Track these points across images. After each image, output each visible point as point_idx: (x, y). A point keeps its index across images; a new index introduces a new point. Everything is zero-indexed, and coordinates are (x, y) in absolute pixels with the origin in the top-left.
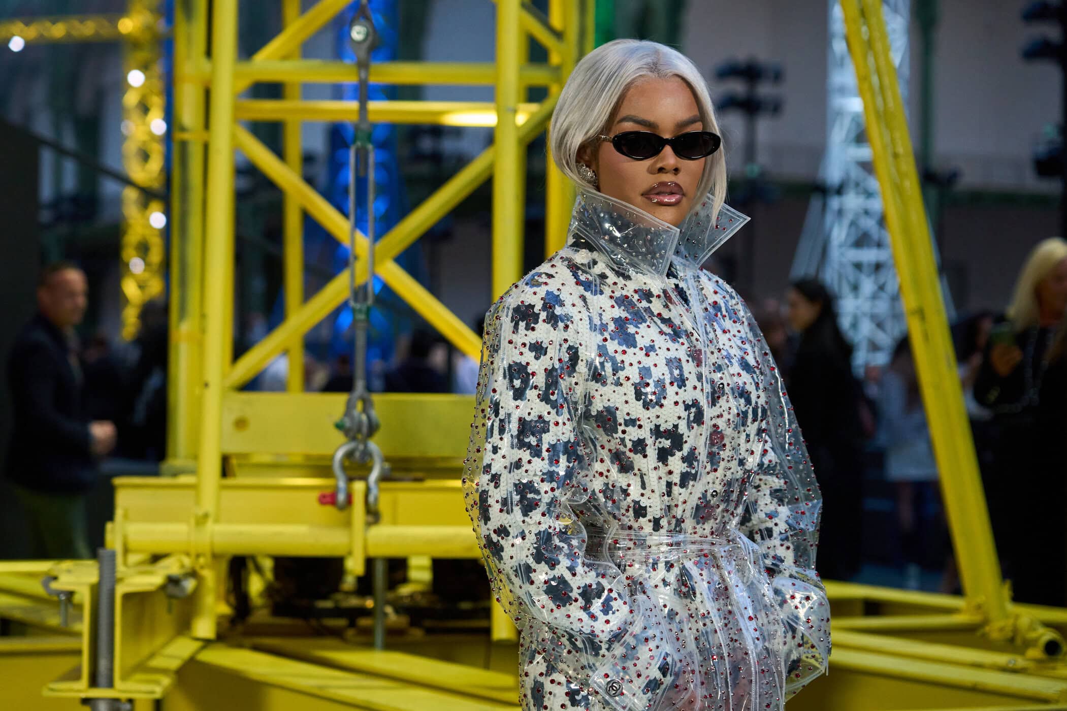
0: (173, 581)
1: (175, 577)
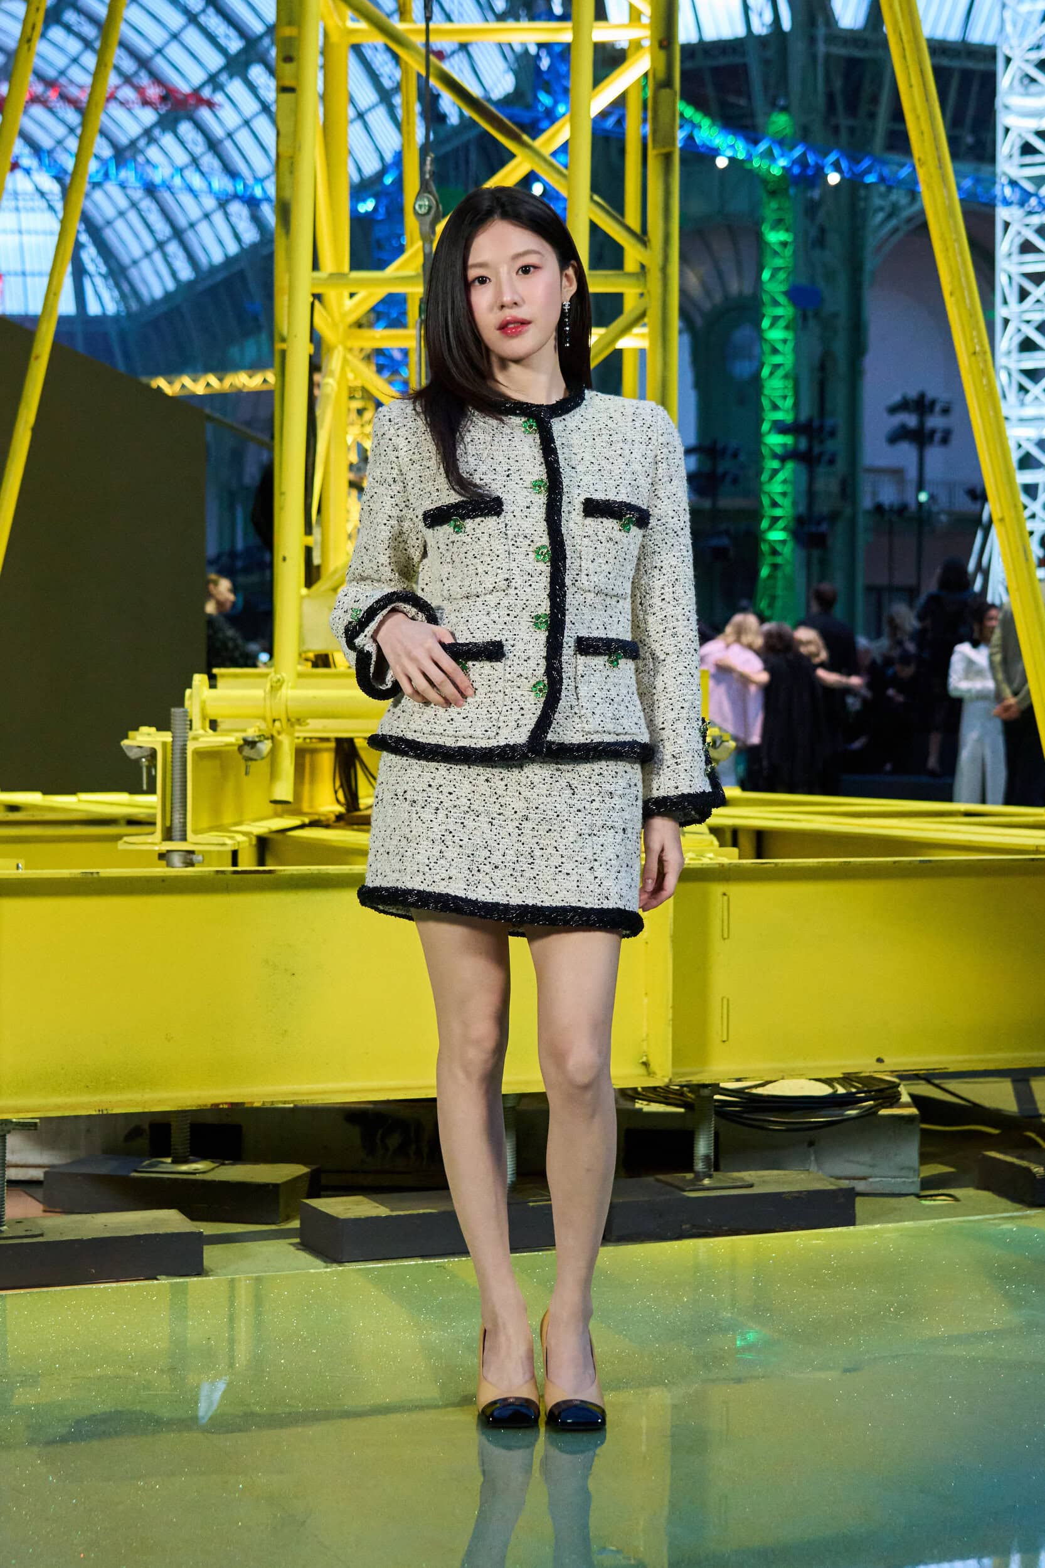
0: (251, 744)
1: (250, 739)
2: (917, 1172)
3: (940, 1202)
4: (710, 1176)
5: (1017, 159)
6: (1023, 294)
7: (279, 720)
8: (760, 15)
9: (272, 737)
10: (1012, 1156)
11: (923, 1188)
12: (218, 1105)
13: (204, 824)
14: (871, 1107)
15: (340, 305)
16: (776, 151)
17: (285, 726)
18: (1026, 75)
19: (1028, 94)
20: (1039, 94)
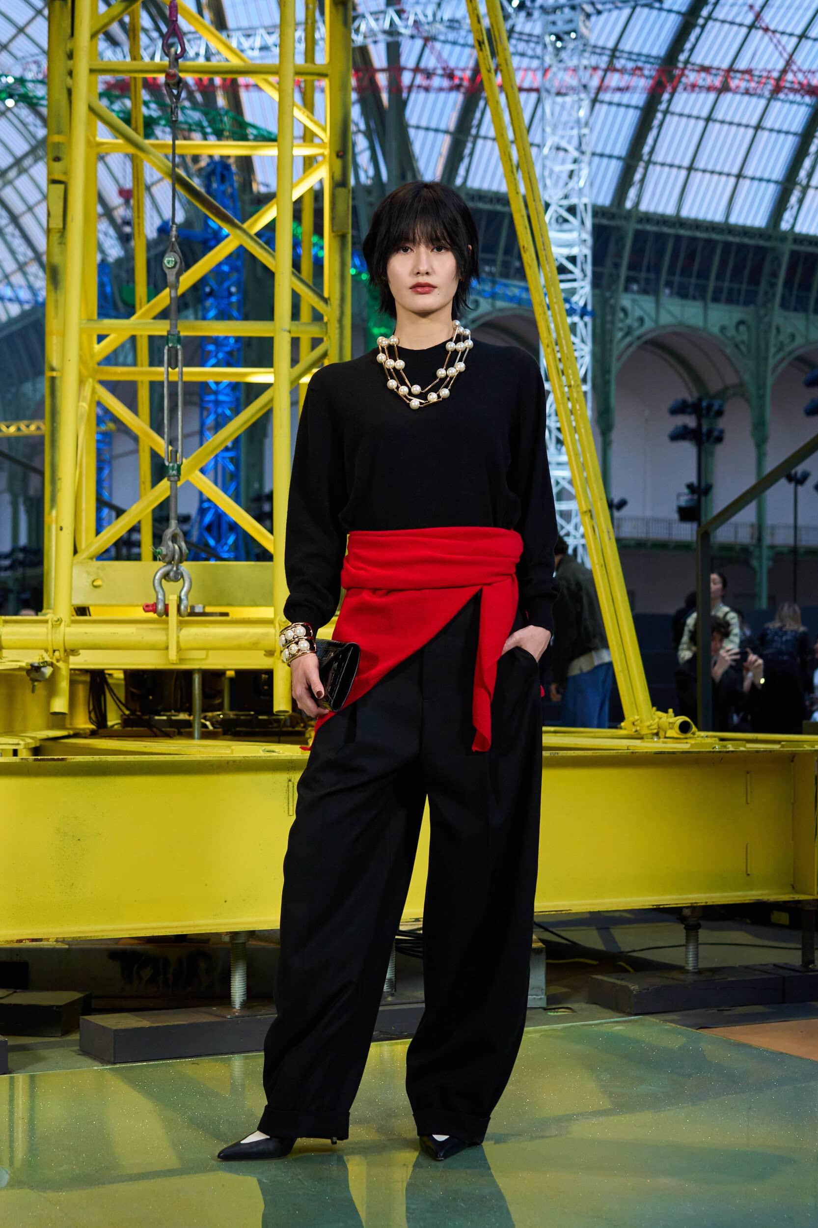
0: (36, 668)
1: (36, 665)
2: (542, 990)
3: (560, 1013)
4: (392, 995)
7: (58, 650)
8: (366, 172)
9: (53, 664)
10: (613, 978)
11: (548, 1004)
13: (1, 731)
15: (91, 348)
17: (62, 656)
18: (561, 216)
19: (562, 231)
20: (570, 231)
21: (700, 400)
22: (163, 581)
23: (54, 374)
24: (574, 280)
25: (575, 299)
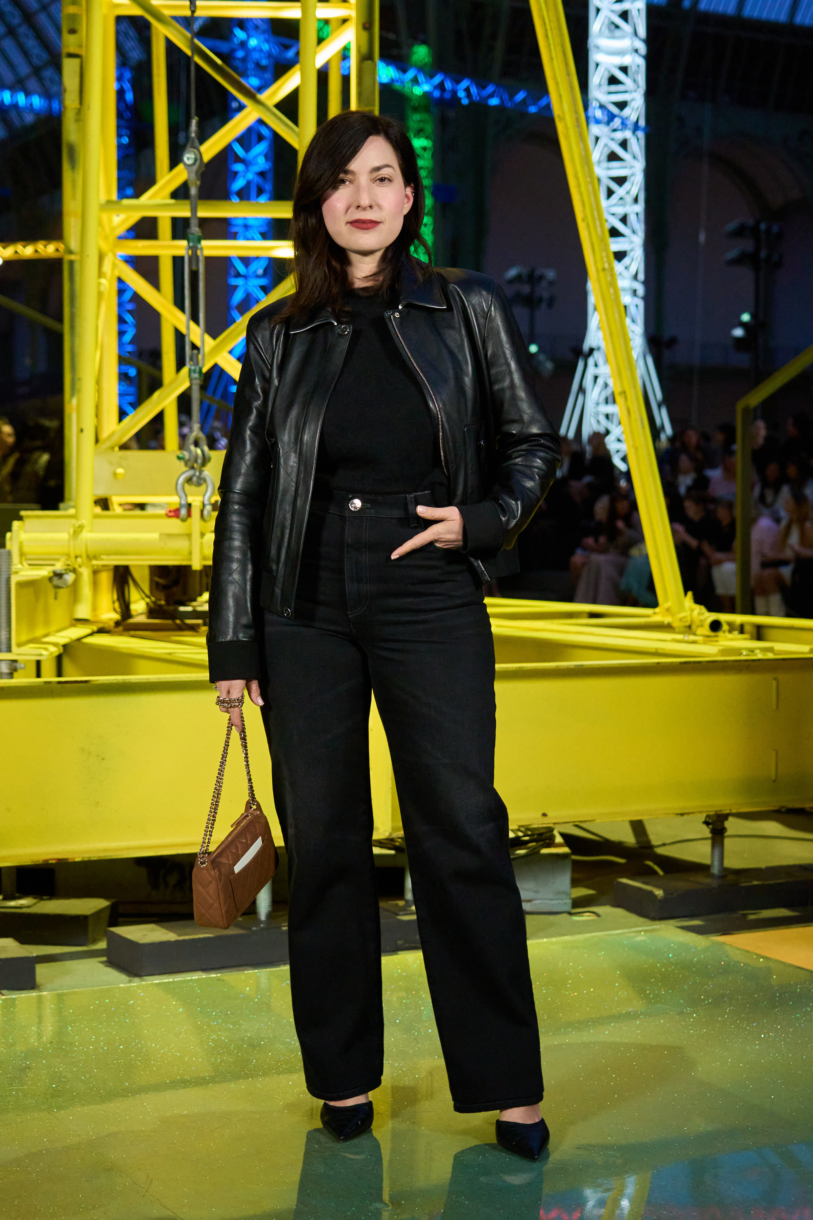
0: (59, 575)
1: (58, 572)
2: (568, 894)
3: (586, 917)
5: (606, 88)
6: (610, 193)
7: (81, 556)
9: (74, 571)
10: (639, 882)
11: (574, 907)
12: (47, 860)
13: (24, 638)
14: (534, 848)
16: (421, 78)
17: (84, 561)
18: (613, 23)
19: (613, 37)
20: (622, 37)
21: (758, 223)
22: (187, 486)
23: (73, 257)
24: (626, 92)
25: (626, 112)
